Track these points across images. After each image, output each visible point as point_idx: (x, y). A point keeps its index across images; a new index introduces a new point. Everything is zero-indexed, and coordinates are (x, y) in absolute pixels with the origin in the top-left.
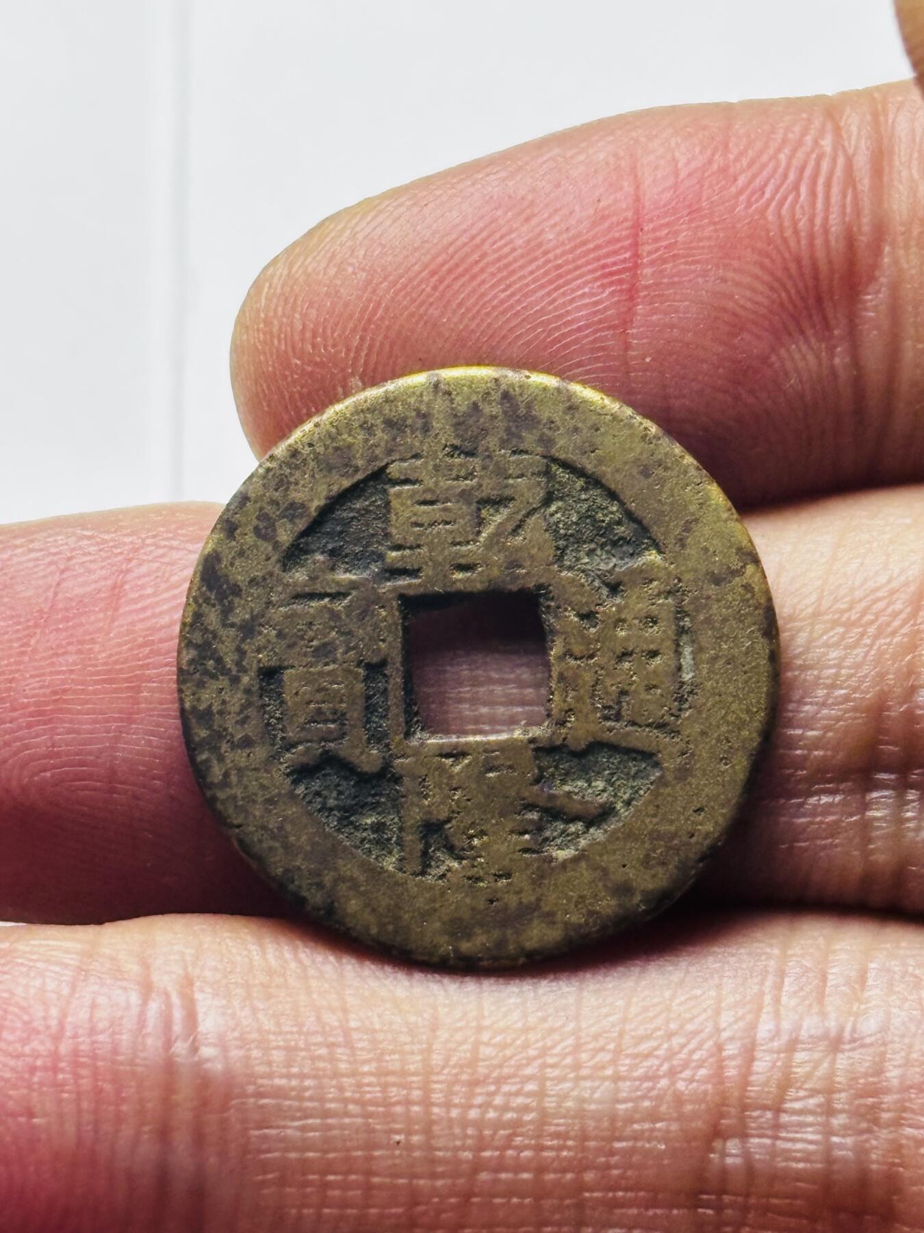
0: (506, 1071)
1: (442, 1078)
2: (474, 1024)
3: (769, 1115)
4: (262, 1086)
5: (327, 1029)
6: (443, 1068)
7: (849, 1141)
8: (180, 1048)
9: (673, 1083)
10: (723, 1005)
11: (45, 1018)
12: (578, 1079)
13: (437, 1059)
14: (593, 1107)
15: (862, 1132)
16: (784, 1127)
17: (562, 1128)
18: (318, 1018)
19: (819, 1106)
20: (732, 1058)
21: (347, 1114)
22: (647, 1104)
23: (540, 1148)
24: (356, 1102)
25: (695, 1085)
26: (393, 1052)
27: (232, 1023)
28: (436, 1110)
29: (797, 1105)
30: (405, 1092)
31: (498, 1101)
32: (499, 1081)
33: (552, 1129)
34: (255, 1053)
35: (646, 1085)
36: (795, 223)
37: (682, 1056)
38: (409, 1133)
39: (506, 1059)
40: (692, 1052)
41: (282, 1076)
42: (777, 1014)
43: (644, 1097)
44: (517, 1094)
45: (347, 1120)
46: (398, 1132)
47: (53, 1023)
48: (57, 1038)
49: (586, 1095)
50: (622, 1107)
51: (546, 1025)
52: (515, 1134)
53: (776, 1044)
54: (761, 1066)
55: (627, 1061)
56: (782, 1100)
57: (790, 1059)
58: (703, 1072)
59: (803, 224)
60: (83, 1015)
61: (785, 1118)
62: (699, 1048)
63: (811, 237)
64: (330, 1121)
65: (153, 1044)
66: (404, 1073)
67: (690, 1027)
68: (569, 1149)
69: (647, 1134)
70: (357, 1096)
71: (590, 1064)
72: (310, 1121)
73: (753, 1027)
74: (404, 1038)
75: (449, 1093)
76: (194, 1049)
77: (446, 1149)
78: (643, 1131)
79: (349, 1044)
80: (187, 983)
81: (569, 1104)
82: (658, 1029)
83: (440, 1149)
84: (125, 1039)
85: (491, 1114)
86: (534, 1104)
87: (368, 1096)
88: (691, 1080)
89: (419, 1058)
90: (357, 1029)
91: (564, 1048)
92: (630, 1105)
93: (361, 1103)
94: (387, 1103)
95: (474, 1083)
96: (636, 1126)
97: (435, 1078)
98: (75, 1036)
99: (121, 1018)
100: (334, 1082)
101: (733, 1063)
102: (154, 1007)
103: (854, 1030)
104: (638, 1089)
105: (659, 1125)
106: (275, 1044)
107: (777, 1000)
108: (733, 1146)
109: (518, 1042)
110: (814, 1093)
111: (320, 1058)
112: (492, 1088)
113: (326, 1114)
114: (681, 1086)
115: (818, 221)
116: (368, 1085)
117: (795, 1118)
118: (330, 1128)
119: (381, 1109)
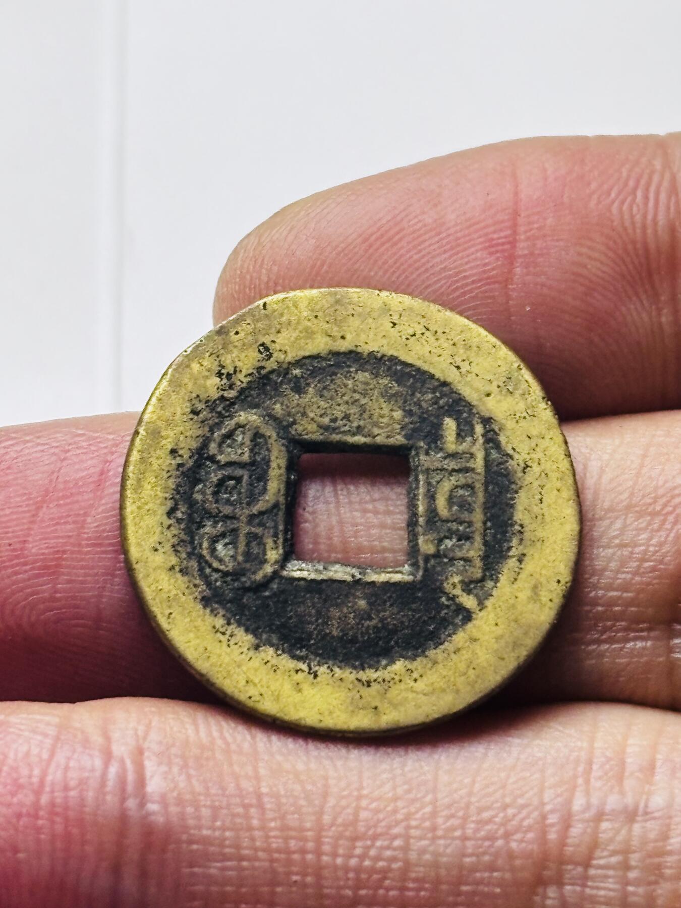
0: (379, 830)
1: (330, 834)
2: (355, 793)
3: (580, 869)
4: (194, 835)
5: (244, 792)
6: (331, 827)
7: (641, 890)
8: (131, 803)
9: (508, 843)
10: (546, 784)
11: (30, 777)
12: (434, 839)
13: (327, 819)
14: (445, 859)
15: (650, 883)
16: (593, 878)
17: (421, 875)
18: (238, 786)
19: (619, 863)
20: (552, 825)
21: (257, 859)
22: (487, 858)
23: (403, 889)
24: (264, 850)
25: (524, 845)
26: (293, 813)
27: (172, 785)
28: (325, 858)
29: (602, 862)
30: (301, 844)
31: (373, 852)
32: (375, 838)
33: (413, 875)
34: (190, 810)
35: (487, 843)
36: (632, 217)
37: (514, 823)
38: (305, 875)
39: (379, 821)
40: (523, 819)
41: (209, 828)
42: (587, 793)
43: (484, 853)
44: (388, 848)
45: (257, 864)
46: (297, 874)
47: (35, 780)
48: (38, 792)
49: (441, 850)
50: (468, 860)
51: (411, 796)
52: (385, 878)
53: (587, 815)
54: (576, 831)
55: (472, 826)
56: (590, 857)
57: (597, 828)
58: (530, 835)
59: (638, 218)
60: (59, 775)
61: (592, 872)
62: (527, 817)
63: (644, 227)
64: (245, 864)
65: (111, 800)
66: (302, 830)
67: (521, 801)
68: (425, 890)
69: (486, 881)
70: (265, 845)
71: (443, 827)
72: (229, 864)
73: (569, 802)
74: (302, 802)
75: (335, 846)
76: (142, 804)
77: (331, 887)
78: (482, 879)
79: (261, 806)
80: (139, 752)
81: (427, 857)
82: (497, 801)
83: (327, 888)
84: (90, 795)
85: (367, 863)
86: (401, 856)
87: (274, 846)
88: (522, 841)
89: (313, 818)
90: (267, 794)
91: (424, 814)
92: (474, 859)
93: (268, 850)
94: (288, 852)
95: (355, 839)
96: (478, 875)
97: (324, 834)
98: (52, 792)
99: (88, 778)
100: (247, 834)
101: (554, 829)
102: (113, 770)
103: (646, 806)
104: (481, 847)
105: (495, 874)
106: (203, 803)
107: (587, 782)
108: (552, 892)
109: (389, 809)
110: (614, 853)
111: (238, 815)
112: (369, 843)
113: (242, 858)
114: (514, 845)
115: (650, 217)
116: (275, 837)
117: (599, 872)
118: (243, 869)
119: (283, 856)
